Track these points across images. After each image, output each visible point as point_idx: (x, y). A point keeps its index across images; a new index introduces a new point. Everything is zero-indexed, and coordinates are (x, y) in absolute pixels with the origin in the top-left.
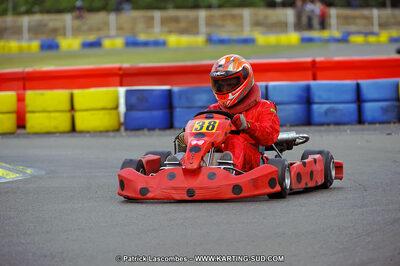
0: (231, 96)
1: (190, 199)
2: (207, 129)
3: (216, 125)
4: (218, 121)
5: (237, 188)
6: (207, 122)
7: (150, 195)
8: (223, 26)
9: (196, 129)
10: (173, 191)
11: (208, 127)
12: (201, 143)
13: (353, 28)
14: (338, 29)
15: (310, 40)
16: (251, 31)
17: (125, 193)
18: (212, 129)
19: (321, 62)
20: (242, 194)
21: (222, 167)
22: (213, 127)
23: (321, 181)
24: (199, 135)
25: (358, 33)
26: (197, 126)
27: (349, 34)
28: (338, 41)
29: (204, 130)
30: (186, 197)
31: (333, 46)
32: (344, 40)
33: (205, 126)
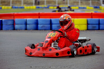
0: (65, 27)
1: (43, 56)
2: (52, 36)
4: (56, 33)
5: (57, 54)
6: (53, 33)
9: (49, 36)
10: (39, 54)
11: (53, 35)
20: (58, 56)
21: (54, 47)
22: (54, 35)
23: (90, 52)
24: (50, 37)
29: (51, 36)
33: (52, 35)
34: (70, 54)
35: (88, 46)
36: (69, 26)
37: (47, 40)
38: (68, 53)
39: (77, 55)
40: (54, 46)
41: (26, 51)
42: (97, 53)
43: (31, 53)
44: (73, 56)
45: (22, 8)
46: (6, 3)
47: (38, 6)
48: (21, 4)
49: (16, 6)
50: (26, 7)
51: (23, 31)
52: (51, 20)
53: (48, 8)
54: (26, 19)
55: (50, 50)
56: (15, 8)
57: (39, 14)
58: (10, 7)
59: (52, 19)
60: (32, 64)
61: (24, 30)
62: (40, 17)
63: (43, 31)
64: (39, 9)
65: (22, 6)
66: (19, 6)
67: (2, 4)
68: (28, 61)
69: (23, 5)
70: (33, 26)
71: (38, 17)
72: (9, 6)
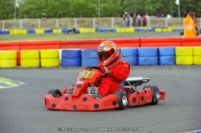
0: (105, 62)
4: (94, 72)
5: (96, 106)
6: (89, 72)
7: (56, 108)
8: (103, 24)
9: (82, 76)
10: (67, 106)
13: (157, 25)
14: (150, 26)
15: (139, 30)
16: (114, 27)
17: (47, 106)
18: (90, 76)
19: (143, 40)
20: (99, 109)
21: (91, 95)
24: (83, 79)
25: (159, 28)
27: (155, 28)
28: (150, 30)
29: (86, 77)
30: (73, 109)
31: (148, 33)
32: (153, 30)
33: (87, 75)
34: (118, 106)
35: (146, 91)
37: (79, 83)
38: (114, 103)
39: (129, 106)
40: (91, 93)
41: (46, 101)
42: (160, 101)
43: (54, 105)
44: (121, 108)
45: (112, 31)
47: (137, 28)
55: (85, 99)
64: (139, 32)
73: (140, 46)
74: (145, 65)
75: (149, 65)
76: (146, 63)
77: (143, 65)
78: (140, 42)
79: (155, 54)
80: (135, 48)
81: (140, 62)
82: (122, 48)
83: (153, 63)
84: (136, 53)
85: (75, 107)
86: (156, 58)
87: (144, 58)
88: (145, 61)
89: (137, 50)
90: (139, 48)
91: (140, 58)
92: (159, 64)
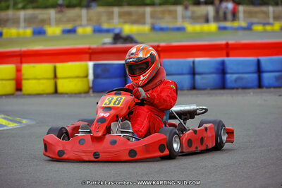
0: (142, 78)
1: (95, 160)
2: (114, 104)
3: (122, 101)
5: (132, 152)
6: (115, 97)
7: (65, 156)
9: (106, 104)
11: (115, 102)
12: (107, 115)
17: (47, 154)
18: (118, 104)
20: (137, 157)
21: (122, 135)
23: (211, 144)
25: (258, 23)
26: (107, 101)
28: (244, 29)
30: (93, 159)
36: (150, 78)
40: (122, 132)
46: (134, 17)
48: (175, 18)
49: (163, 25)
50: (190, 28)
51: (185, 92)
52: (259, 62)
53: (249, 28)
54: (191, 59)
56: (162, 29)
57: (227, 44)
58: (146, 28)
59: (261, 58)
60: (211, 182)
61: (188, 90)
62: (231, 53)
63: (240, 90)
65: (179, 24)
66: (171, 25)
67: (122, 20)
68: (203, 174)
69: (183, 22)
70: (213, 78)
71: (224, 52)
72: (144, 23)
73: (228, 55)
74: (237, 88)
75: (244, 88)
76: (239, 84)
77: (233, 88)
78: (228, 49)
79: (254, 68)
80: (220, 59)
81: (229, 83)
82: (197, 59)
83: (250, 85)
84: (221, 67)
85: (96, 155)
86: (255, 76)
87: (235, 76)
88: (236, 80)
89: (223, 63)
90: (226, 59)
91: (228, 76)
92: (260, 86)
